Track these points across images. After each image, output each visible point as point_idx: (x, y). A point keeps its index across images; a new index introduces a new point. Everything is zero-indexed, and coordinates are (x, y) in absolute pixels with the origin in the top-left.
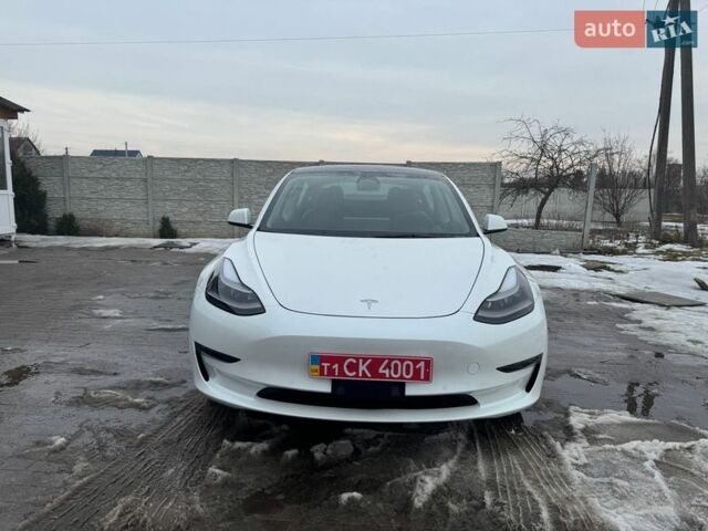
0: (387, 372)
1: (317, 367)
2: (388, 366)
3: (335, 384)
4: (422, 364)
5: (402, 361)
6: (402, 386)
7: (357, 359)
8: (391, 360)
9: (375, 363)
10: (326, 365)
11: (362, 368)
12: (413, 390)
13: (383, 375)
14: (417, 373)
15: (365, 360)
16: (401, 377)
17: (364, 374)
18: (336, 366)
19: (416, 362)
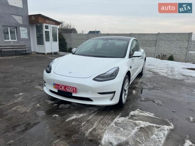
0: (68, 89)
1: (54, 86)
2: (68, 88)
3: (58, 90)
4: (74, 89)
5: (71, 87)
6: (71, 93)
7: (62, 85)
8: (68, 87)
9: (65, 87)
10: (56, 86)
11: (63, 88)
12: (74, 95)
13: (67, 90)
14: (74, 90)
15: (63, 86)
16: (71, 91)
17: (63, 90)
18: (58, 86)
19: (73, 88)
